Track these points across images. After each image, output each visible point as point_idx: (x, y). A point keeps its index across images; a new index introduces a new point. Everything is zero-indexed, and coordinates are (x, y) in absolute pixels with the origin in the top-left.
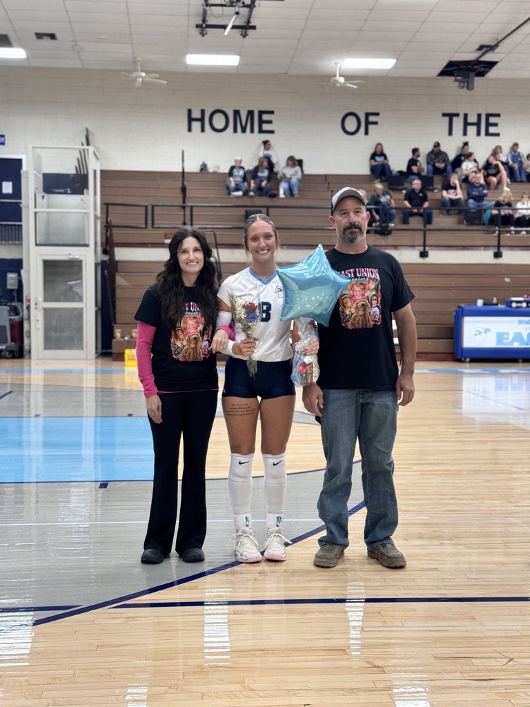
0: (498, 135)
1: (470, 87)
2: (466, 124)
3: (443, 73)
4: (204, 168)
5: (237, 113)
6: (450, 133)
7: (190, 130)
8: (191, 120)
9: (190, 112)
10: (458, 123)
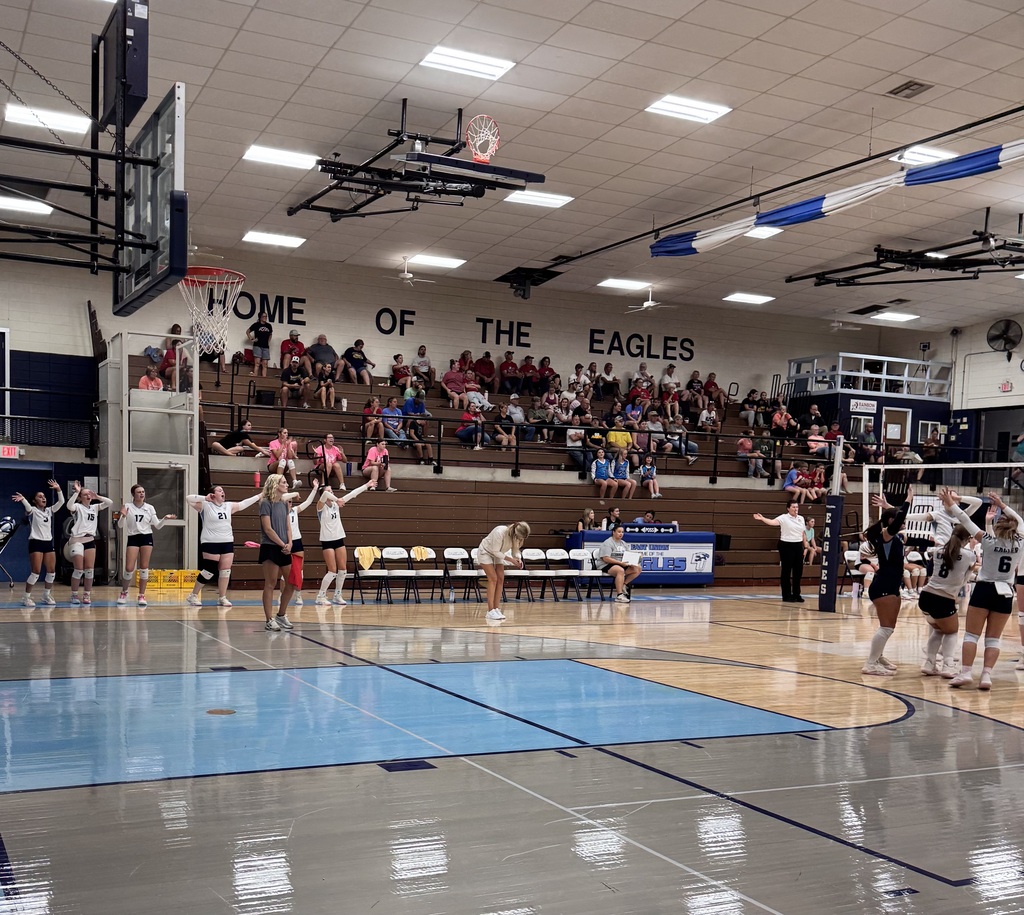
0: (528, 345)
1: (525, 295)
3: (503, 279)
5: (264, 298)
6: (484, 341)
7: (210, 313)
8: (212, 301)
10: (491, 329)
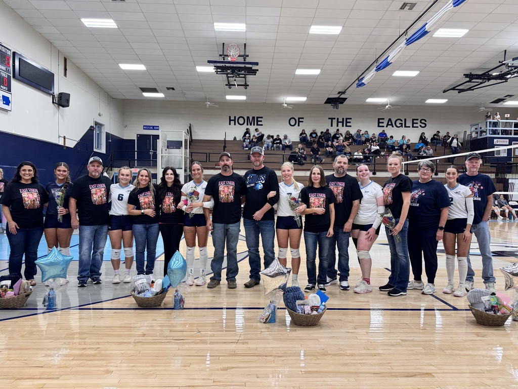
0: (351, 126)
1: (337, 108)
2: (338, 122)
3: (326, 103)
4: (235, 138)
5: (248, 118)
6: (332, 126)
7: (230, 124)
8: (230, 120)
9: (230, 117)
10: (335, 122)
